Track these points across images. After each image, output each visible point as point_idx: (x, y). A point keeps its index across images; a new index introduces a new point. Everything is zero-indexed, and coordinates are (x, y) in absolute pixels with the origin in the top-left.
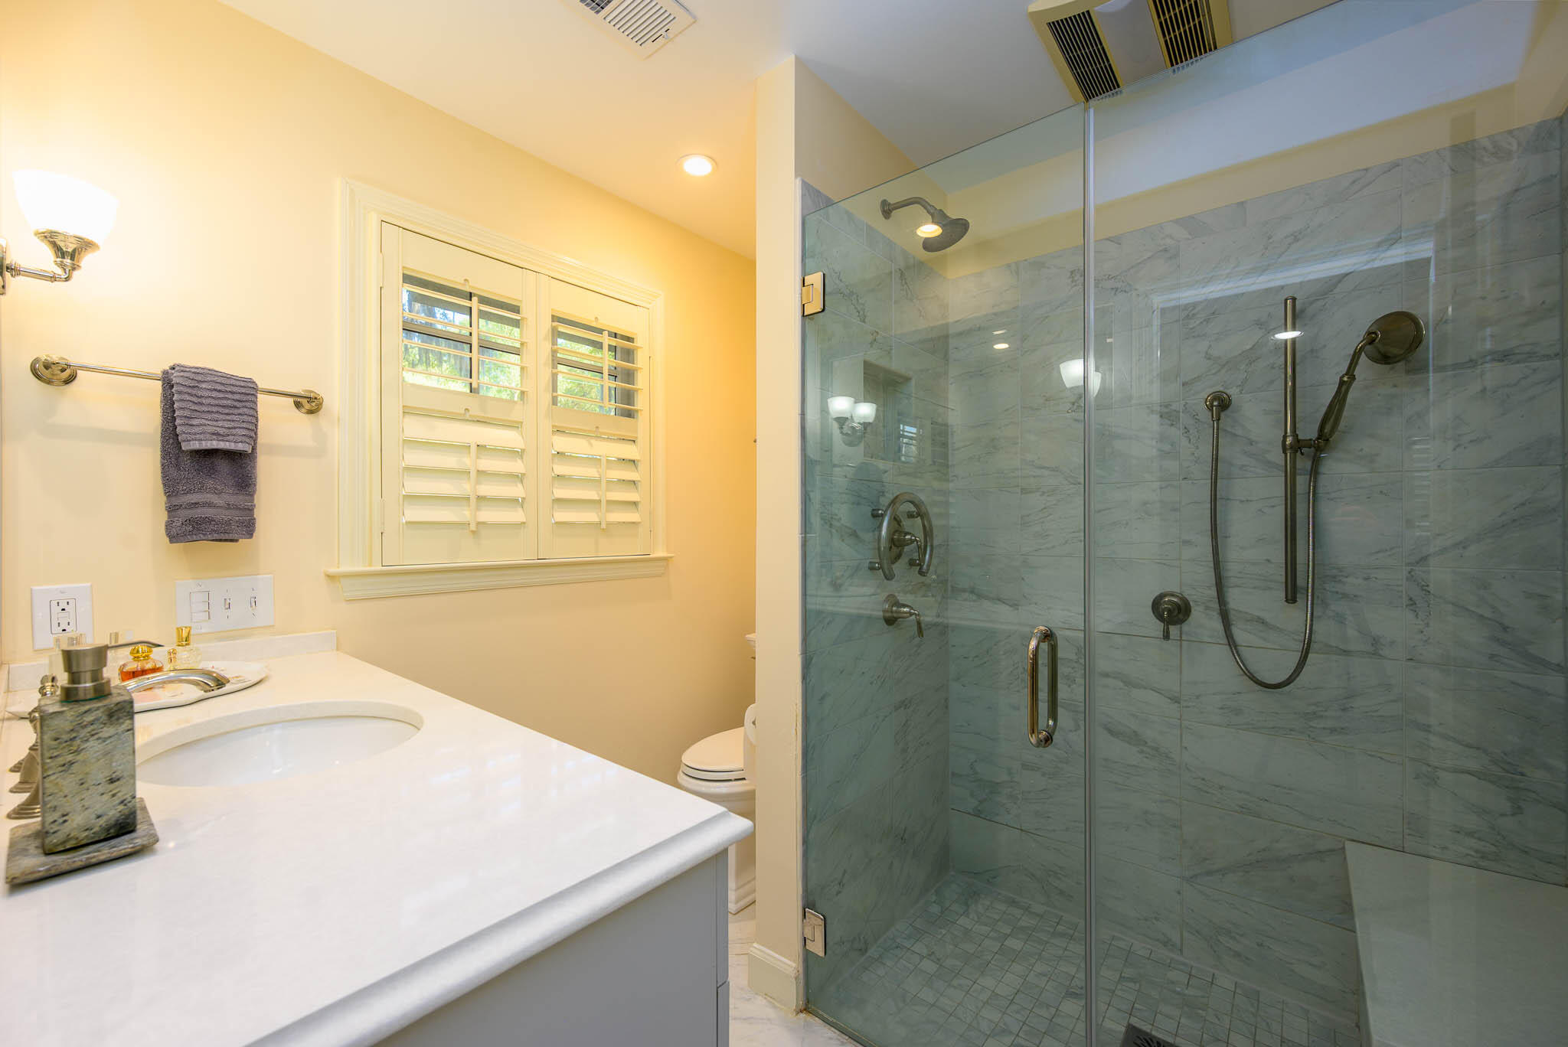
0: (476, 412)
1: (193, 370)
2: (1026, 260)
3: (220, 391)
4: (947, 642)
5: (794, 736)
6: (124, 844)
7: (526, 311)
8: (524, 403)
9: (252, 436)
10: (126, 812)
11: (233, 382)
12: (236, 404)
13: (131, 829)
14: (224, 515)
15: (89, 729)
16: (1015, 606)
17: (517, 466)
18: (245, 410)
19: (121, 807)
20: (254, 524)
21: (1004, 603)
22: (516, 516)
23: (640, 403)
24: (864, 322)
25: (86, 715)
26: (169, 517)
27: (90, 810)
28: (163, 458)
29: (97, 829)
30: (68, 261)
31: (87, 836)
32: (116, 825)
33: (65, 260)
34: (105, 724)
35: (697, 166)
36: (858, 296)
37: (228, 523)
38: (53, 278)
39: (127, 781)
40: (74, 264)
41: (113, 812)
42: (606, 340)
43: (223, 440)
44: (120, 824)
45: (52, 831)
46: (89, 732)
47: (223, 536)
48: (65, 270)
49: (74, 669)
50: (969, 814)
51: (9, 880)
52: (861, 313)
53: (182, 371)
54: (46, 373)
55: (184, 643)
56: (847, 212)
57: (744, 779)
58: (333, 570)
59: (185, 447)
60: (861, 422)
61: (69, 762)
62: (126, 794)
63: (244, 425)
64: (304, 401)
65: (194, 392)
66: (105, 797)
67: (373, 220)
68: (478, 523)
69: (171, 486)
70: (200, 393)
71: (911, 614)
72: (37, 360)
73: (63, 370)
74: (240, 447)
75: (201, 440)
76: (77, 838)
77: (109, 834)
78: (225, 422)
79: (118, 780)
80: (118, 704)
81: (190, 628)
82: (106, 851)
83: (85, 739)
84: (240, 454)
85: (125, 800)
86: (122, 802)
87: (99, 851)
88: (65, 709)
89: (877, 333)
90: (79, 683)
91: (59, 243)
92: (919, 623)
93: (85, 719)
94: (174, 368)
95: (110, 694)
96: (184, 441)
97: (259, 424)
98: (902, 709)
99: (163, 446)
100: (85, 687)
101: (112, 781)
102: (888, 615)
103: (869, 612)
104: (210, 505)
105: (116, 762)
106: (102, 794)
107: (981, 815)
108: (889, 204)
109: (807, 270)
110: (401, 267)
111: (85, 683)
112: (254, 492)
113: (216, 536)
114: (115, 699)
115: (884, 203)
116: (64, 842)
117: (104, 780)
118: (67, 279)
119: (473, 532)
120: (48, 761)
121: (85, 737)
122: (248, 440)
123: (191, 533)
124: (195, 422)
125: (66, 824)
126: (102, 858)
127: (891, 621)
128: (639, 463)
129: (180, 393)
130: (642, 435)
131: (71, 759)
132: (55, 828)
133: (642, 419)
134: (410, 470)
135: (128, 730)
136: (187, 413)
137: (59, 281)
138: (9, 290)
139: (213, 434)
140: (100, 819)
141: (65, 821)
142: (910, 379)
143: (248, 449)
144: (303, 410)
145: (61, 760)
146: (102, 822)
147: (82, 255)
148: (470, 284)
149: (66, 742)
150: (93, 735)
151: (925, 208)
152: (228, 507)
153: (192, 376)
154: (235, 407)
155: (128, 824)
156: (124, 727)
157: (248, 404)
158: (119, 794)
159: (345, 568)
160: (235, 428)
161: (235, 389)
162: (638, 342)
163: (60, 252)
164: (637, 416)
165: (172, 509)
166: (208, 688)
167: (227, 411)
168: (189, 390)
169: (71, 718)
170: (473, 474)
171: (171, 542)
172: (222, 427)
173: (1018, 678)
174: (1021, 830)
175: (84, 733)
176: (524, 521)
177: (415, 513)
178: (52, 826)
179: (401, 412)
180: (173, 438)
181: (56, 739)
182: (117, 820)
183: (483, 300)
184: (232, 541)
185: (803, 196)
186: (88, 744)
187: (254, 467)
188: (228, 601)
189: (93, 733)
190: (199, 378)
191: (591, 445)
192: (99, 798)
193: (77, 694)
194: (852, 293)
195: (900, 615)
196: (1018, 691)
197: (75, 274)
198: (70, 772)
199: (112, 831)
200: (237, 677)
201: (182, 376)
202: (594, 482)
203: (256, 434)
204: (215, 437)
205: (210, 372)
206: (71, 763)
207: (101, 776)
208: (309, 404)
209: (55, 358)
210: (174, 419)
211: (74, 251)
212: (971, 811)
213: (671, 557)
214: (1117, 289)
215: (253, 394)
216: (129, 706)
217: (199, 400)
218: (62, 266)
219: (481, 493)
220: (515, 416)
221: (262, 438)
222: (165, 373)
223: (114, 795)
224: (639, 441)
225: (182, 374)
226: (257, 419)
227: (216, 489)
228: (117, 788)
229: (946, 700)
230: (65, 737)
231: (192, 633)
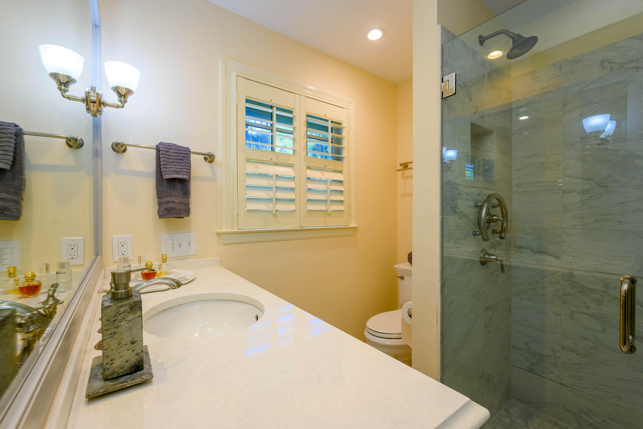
0: (275, 160)
1: (167, 144)
2: (566, 60)
3: (177, 153)
4: (511, 275)
5: (435, 322)
6: (138, 377)
7: (296, 113)
8: (294, 156)
9: (189, 173)
10: (139, 359)
11: (182, 149)
12: (183, 158)
13: (141, 368)
14: (178, 207)
15: (122, 315)
16: (557, 257)
17: (291, 184)
18: (187, 161)
19: (137, 357)
20: (190, 210)
21: (550, 255)
22: (291, 207)
23: (344, 154)
24: (471, 101)
25: (121, 308)
26: (159, 207)
27: (123, 358)
28: (157, 182)
29: (126, 368)
30: (123, 99)
31: (122, 372)
32: (134, 366)
33: (122, 99)
34: (129, 313)
35: (375, 35)
36: (468, 87)
37: (180, 210)
38: (118, 107)
39: (139, 343)
40: (125, 100)
41: (133, 360)
42: (330, 125)
43: (178, 174)
44: (137, 365)
45: (107, 368)
46: (122, 317)
47: (178, 216)
48: (122, 103)
49: (117, 282)
50: (524, 369)
51: (87, 396)
52: (470, 96)
53: (163, 145)
54: (116, 148)
55: (164, 261)
56: (463, 42)
57: (401, 338)
58: (219, 231)
59: (165, 177)
60: (449, 160)
61: (114, 332)
62: (138, 350)
63: (186, 167)
64: (208, 157)
65: (168, 154)
66: (130, 351)
67: (234, 75)
68: (276, 211)
69: (160, 194)
70: (170, 154)
71: (497, 260)
72: (113, 143)
73: (122, 146)
74: (184, 177)
75: (170, 174)
76: (117, 373)
77: (131, 371)
78: (179, 166)
79: (135, 342)
80: (135, 302)
81: (167, 255)
82: (129, 382)
83: (120, 320)
84: (185, 180)
85: (138, 353)
86: (137, 354)
87: (127, 382)
88: (112, 304)
89: (477, 107)
90: (119, 290)
91: (119, 91)
92: (502, 265)
93: (120, 310)
94: (160, 144)
95: (132, 296)
96: (164, 175)
97: (191, 167)
98: (489, 310)
99: (156, 178)
100: (121, 292)
101: (132, 343)
102: (483, 260)
103: (472, 258)
104: (173, 202)
105: (134, 333)
106: (128, 350)
107: (532, 372)
108: (483, 37)
109: (444, 74)
110: (245, 96)
111: (122, 290)
112: (190, 196)
113: (176, 216)
114: (135, 299)
115: (480, 37)
116: (112, 374)
117: (129, 342)
118: (123, 107)
119: (274, 214)
120: (105, 332)
121: (120, 319)
122: (187, 174)
123: (167, 214)
124: (168, 166)
125: (113, 365)
126: (128, 386)
127: (483, 263)
128: (344, 182)
129: (162, 154)
130: (345, 169)
131: (114, 331)
132: (108, 366)
133: (345, 161)
134: (249, 187)
135: (139, 316)
136: (165, 163)
137: (120, 108)
138: (103, 113)
139: (175, 171)
140: (128, 362)
141: (112, 363)
142: (493, 132)
143: (187, 177)
144: (208, 161)
145: (110, 332)
146: (128, 364)
147: (128, 96)
148: (273, 102)
149: (112, 322)
150: (124, 319)
151: (508, 35)
152: (180, 203)
153: (167, 147)
154: (182, 160)
155: (140, 366)
156: (138, 315)
157: (187, 158)
158: (135, 350)
159: (224, 230)
160: (182, 169)
161: (182, 152)
162: (343, 125)
163: (120, 95)
164: (343, 160)
165: (160, 204)
166: (174, 287)
167: (179, 161)
168: (166, 153)
169: (114, 310)
170: (274, 188)
171: (160, 218)
172: (178, 168)
173: (560, 298)
174: (561, 384)
175: (120, 317)
176: (295, 209)
177: (251, 206)
178: (107, 365)
179: (245, 162)
180: (160, 174)
181: (108, 320)
182: (135, 364)
183: (278, 109)
184: (181, 218)
185: (442, 34)
186: (122, 323)
187: (190, 186)
188: (180, 244)
189: (124, 317)
190: (169, 147)
191: (323, 174)
192: (127, 352)
193: (118, 295)
194: (465, 85)
195: (489, 260)
196: (560, 306)
197: (125, 104)
198: (114, 338)
199: (133, 369)
200: (184, 277)
201: (163, 147)
202: (325, 192)
203: (190, 171)
204: (175, 173)
205: (173, 145)
206: (115, 333)
207: (128, 340)
208: (210, 158)
209: (119, 141)
210: (160, 165)
211: (125, 94)
212: (526, 368)
213: (358, 227)
214: (638, 67)
215: (189, 154)
216: (139, 304)
217: (169, 157)
218: (121, 101)
219: (277, 197)
220: (291, 161)
221: (192, 174)
222: (157, 146)
223: (133, 350)
224: (344, 172)
225: (163, 146)
226: (190, 164)
227: (176, 195)
228: (134, 347)
229: (510, 306)
230: (112, 320)
231: (167, 257)
